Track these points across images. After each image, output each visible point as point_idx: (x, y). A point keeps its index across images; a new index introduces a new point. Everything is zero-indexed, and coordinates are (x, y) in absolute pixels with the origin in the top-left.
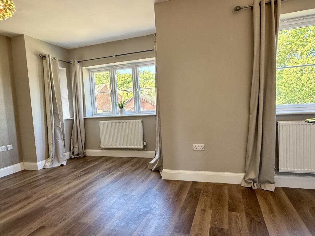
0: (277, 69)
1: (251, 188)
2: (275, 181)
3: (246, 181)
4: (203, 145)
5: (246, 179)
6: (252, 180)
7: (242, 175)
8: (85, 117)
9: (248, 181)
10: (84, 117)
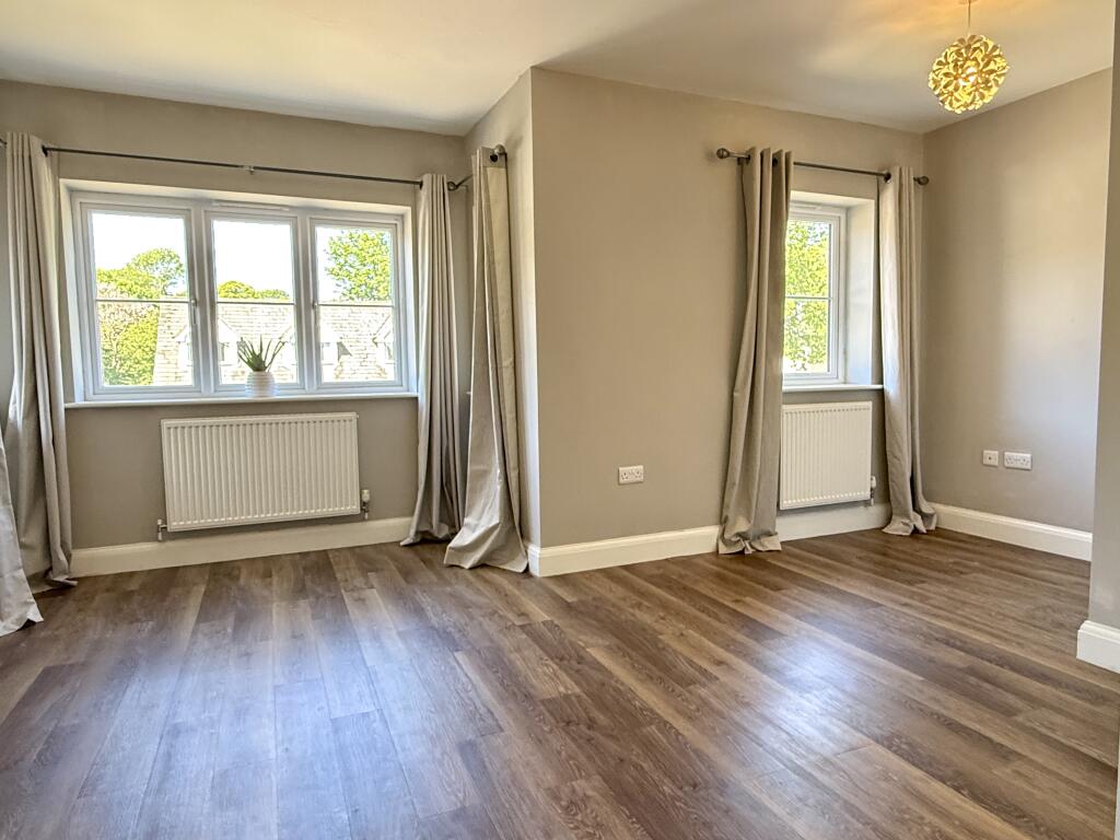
0: (787, 300)
1: (742, 552)
2: (776, 530)
3: (727, 543)
4: (641, 467)
5: (726, 536)
6: (739, 534)
7: (714, 530)
8: (69, 405)
9: (733, 539)
10: (65, 402)
